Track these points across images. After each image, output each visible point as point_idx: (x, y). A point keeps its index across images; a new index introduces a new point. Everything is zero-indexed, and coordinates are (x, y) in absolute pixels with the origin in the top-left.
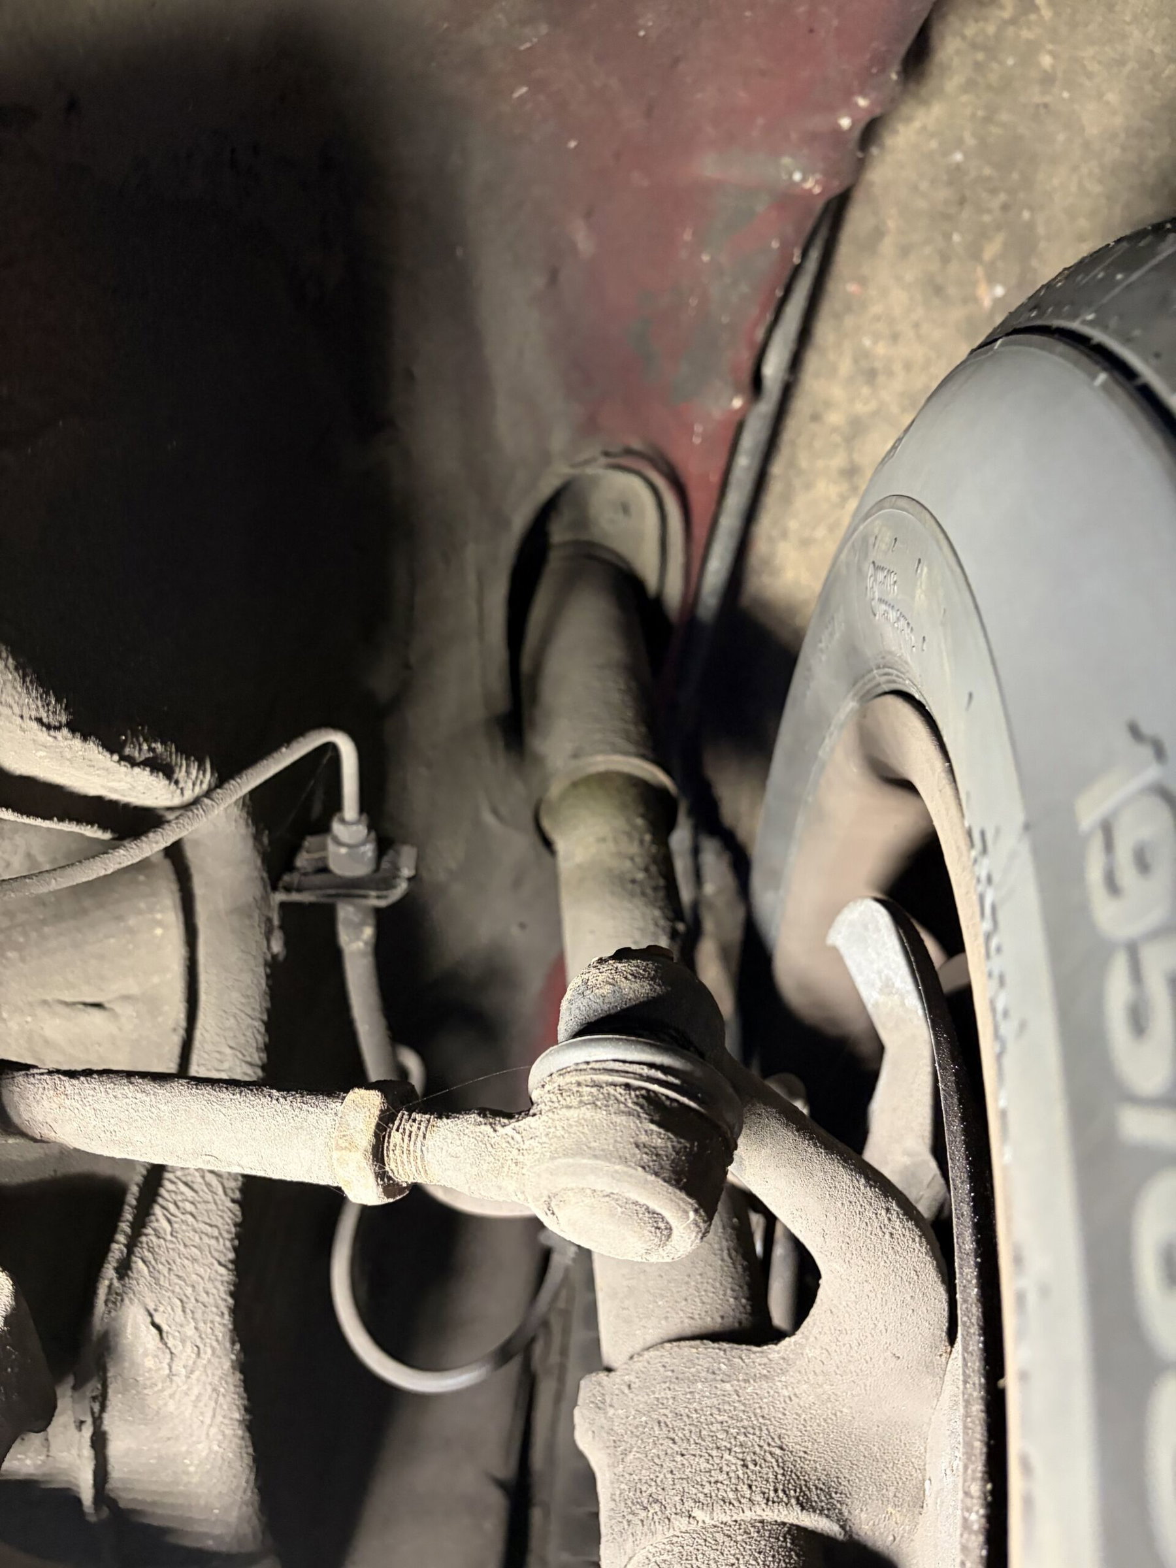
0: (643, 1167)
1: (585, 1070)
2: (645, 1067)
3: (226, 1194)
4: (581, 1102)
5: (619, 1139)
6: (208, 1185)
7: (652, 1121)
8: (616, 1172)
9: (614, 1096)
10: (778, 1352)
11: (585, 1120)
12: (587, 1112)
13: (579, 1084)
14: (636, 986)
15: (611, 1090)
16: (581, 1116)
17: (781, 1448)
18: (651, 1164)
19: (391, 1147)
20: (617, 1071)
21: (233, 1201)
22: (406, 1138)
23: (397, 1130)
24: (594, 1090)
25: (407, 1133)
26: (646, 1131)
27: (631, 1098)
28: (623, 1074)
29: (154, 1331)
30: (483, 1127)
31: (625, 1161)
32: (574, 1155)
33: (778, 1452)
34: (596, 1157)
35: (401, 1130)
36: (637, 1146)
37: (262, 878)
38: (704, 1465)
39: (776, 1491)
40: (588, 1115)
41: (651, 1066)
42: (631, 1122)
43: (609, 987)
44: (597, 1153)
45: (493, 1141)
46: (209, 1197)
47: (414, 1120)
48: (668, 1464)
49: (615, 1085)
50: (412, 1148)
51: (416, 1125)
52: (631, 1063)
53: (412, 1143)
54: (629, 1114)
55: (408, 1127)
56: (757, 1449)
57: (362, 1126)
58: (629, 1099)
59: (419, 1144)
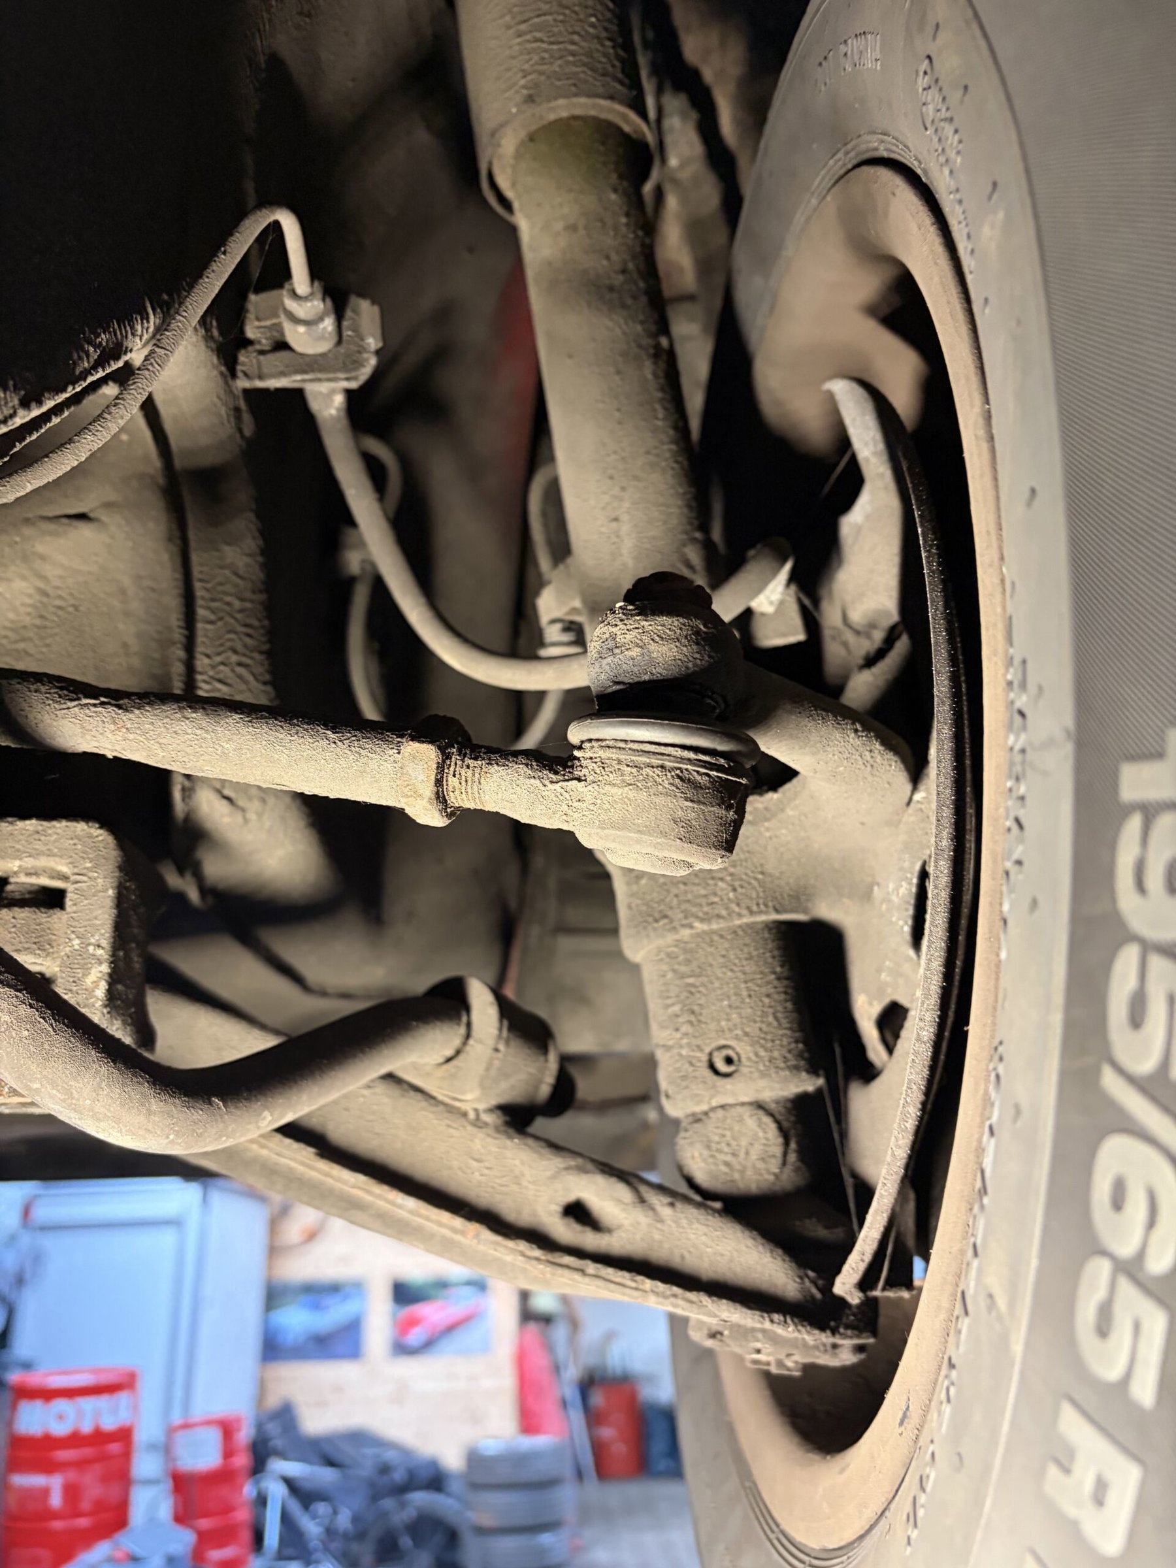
0: (681, 839)
1: (624, 749)
2: (679, 750)
3: (257, 680)
4: (623, 781)
5: (659, 816)
6: (240, 677)
7: (686, 799)
8: (658, 843)
9: (652, 777)
10: (762, 803)
11: (629, 799)
12: (630, 793)
13: (620, 762)
14: (664, 649)
15: (648, 770)
16: (624, 795)
17: (762, 873)
18: (687, 835)
19: (451, 789)
20: (654, 753)
21: (265, 683)
22: (464, 783)
23: (454, 776)
24: (634, 770)
25: (463, 778)
26: (682, 808)
27: (667, 779)
28: (660, 757)
29: (225, 802)
30: (532, 780)
31: (664, 834)
32: (619, 829)
33: (760, 876)
34: (639, 832)
35: (457, 776)
36: (675, 822)
37: (222, 374)
38: (703, 892)
39: (758, 905)
40: (631, 794)
41: (684, 747)
42: (670, 802)
43: (639, 650)
44: (641, 829)
45: (544, 794)
46: (243, 687)
47: (468, 767)
48: (674, 891)
49: (653, 767)
50: (470, 791)
51: (470, 772)
52: (666, 745)
53: (469, 787)
54: (667, 794)
55: (463, 773)
56: (744, 877)
57: (422, 777)
58: (666, 781)
59: (475, 787)
